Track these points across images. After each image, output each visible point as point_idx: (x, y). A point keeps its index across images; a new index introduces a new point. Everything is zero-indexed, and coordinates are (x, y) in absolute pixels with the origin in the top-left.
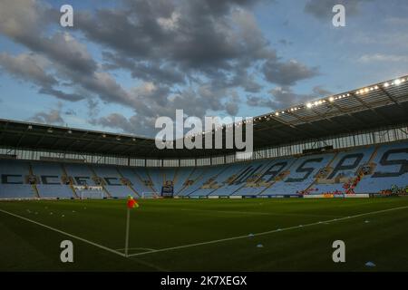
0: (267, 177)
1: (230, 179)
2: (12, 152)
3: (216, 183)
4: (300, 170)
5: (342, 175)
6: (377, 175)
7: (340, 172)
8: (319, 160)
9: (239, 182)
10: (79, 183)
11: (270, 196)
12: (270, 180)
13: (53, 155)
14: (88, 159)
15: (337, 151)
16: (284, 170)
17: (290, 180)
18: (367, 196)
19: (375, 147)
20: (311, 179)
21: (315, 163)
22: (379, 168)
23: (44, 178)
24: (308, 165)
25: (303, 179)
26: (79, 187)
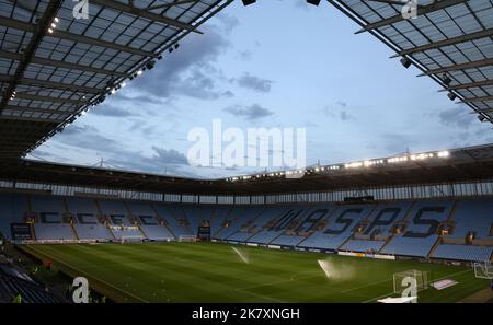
0: (308, 225)
1: (270, 223)
2: (48, 187)
3: (255, 226)
4: (339, 220)
5: (378, 232)
6: (409, 235)
7: (376, 227)
8: (359, 211)
9: (278, 229)
10: (115, 224)
11: (307, 249)
12: (310, 229)
13: (88, 190)
14: (123, 194)
15: (378, 202)
16: (324, 218)
17: (329, 232)
18: (393, 258)
19: (412, 202)
20: (348, 233)
21: (355, 214)
22: (411, 227)
23: (80, 216)
24: (347, 216)
25: (341, 232)
26: (115, 228)
